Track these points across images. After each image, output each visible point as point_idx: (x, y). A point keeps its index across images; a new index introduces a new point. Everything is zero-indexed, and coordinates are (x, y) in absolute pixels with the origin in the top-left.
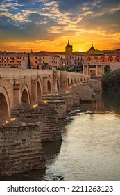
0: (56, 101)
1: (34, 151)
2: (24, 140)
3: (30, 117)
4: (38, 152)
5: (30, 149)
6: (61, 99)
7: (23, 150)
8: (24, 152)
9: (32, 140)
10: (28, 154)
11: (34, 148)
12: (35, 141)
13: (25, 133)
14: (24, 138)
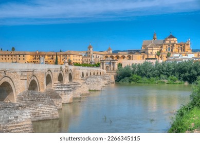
0: (64, 89)
1: (24, 125)
2: (17, 117)
3: (32, 100)
4: (28, 126)
5: (21, 124)
6: (69, 88)
7: (16, 125)
8: (16, 126)
9: (23, 117)
10: (19, 128)
11: (25, 123)
12: (26, 117)
13: (18, 112)
14: (17, 115)
